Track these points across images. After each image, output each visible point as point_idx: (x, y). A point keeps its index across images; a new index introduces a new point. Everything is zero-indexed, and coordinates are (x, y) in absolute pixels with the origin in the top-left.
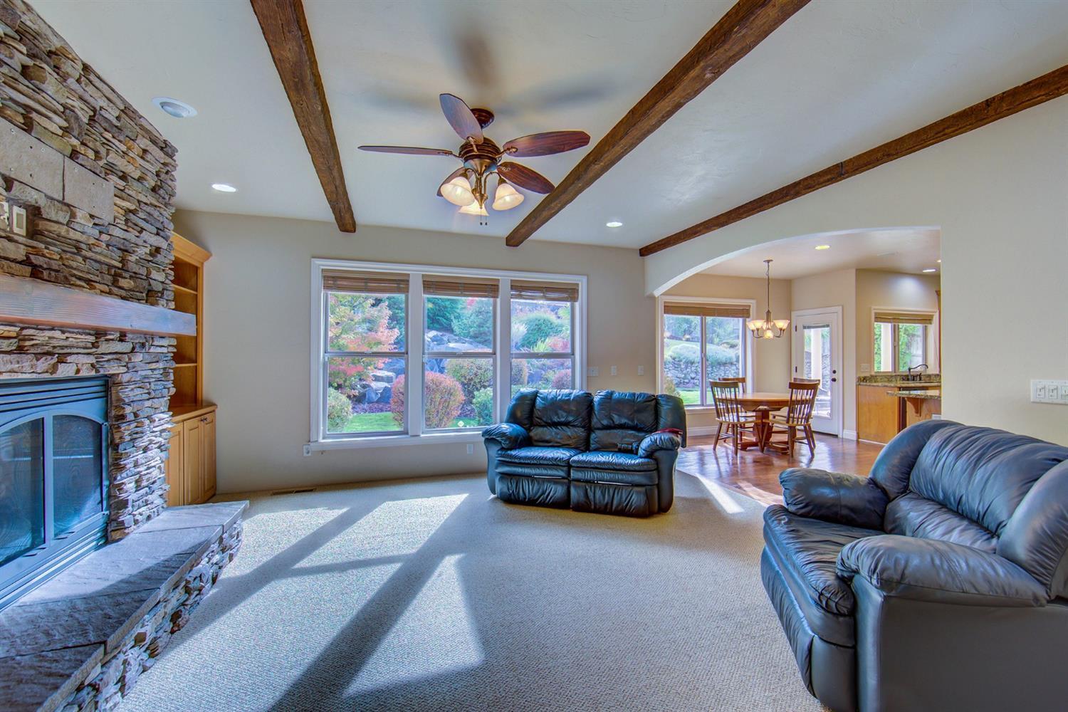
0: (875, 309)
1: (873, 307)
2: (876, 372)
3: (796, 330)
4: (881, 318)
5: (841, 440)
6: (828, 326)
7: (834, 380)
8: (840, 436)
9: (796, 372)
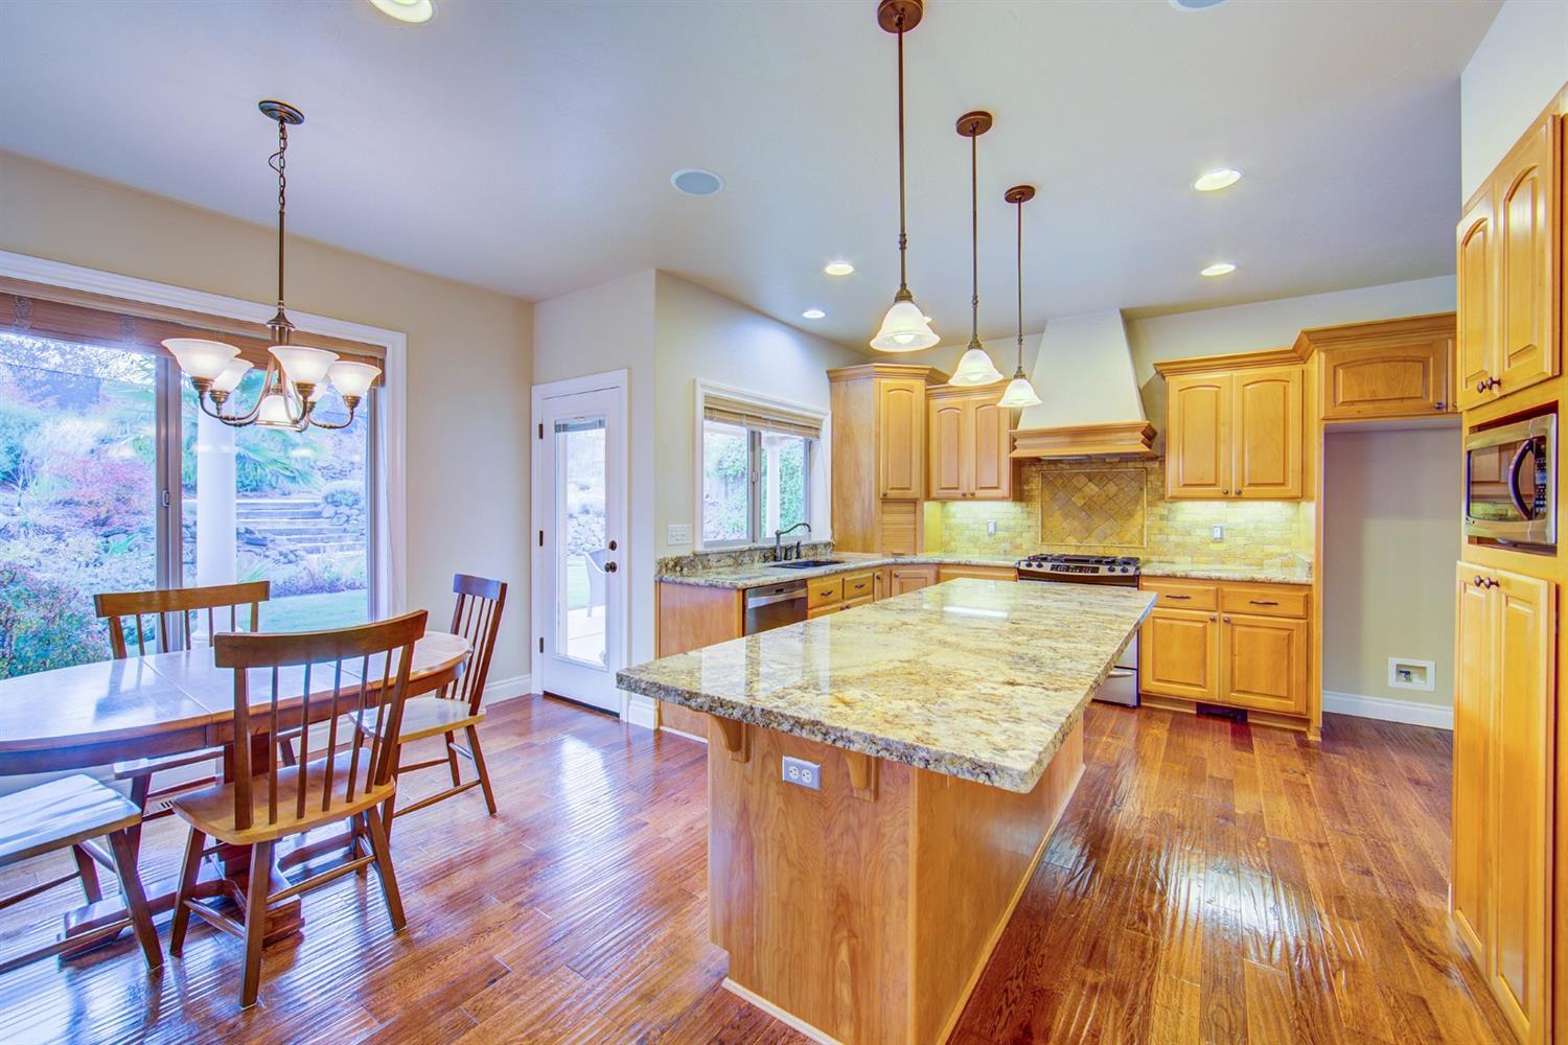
0: (703, 386)
1: (700, 380)
2: (708, 544)
3: (541, 436)
4: (717, 410)
5: (624, 727)
6: (601, 424)
7: (611, 567)
8: (623, 717)
9: (541, 544)
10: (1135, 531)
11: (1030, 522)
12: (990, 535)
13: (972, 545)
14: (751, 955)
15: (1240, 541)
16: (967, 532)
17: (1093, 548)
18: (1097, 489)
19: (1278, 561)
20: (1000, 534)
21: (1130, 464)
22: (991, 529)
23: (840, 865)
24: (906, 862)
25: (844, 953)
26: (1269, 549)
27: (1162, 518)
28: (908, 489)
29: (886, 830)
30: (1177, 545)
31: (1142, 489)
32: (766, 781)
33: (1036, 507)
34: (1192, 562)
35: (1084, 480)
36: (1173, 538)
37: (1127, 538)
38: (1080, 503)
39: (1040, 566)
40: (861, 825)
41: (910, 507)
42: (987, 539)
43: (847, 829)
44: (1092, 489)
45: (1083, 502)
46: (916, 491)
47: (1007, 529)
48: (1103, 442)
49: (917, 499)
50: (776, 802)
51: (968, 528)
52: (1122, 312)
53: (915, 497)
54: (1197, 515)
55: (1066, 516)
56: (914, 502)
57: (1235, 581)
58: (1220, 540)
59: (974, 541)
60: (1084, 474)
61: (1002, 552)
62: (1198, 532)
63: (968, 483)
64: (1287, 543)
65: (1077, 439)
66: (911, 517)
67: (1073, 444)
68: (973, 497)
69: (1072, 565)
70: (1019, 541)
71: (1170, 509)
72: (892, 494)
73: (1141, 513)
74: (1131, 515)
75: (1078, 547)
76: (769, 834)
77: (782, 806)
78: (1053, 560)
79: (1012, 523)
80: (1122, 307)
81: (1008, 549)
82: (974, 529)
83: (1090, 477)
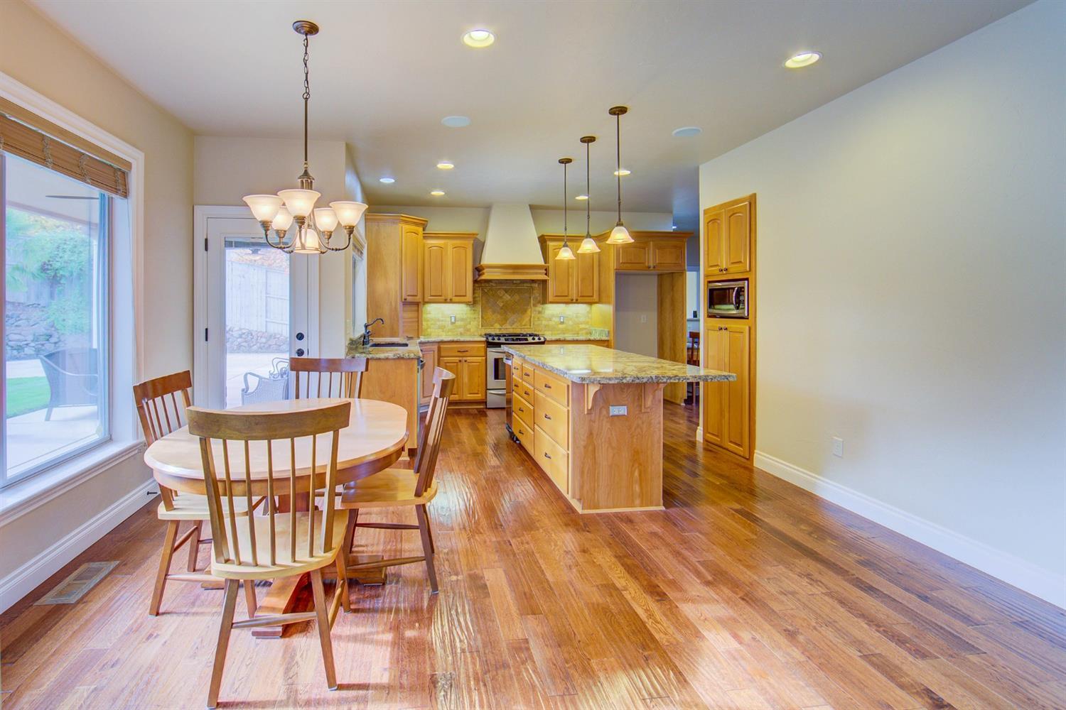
3: (206, 248)
7: (301, 353)
9: (207, 340)
10: (527, 319)
11: (476, 316)
12: (452, 323)
13: (440, 330)
14: (594, 494)
15: (570, 323)
16: (438, 323)
17: (509, 329)
18: (509, 297)
19: (584, 332)
20: (458, 323)
21: (525, 285)
22: (453, 320)
23: (635, 440)
24: (660, 430)
25: (636, 474)
26: (582, 326)
27: (540, 312)
28: (416, 296)
29: (653, 421)
30: (546, 326)
31: (530, 298)
32: (601, 418)
33: (479, 308)
34: (552, 334)
35: (503, 292)
36: (544, 322)
37: (523, 324)
38: (501, 305)
39: (499, 339)
40: (643, 423)
41: (415, 308)
42: (450, 327)
43: (638, 426)
44: (507, 297)
45: (502, 304)
46: (419, 299)
47: (462, 320)
48: (527, 273)
49: (420, 302)
50: (606, 426)
51: (439, 320)
52: (530, 205)
53: (418, 301)
54: (553, 310)
55: (494, 312)
56: (417, 304)
57: (583, 341)
58: (562, 323)
59: (442, 328)
60: (503, 289)
61: (459, 333)
62: (554, 319)
63: (449, 292)
64: (587, 323)
65: (516, 271)
66: (414, 314)
67: (514, 273)
68: (451, 302)
69: (515, 338)
70: (469, 327)
71: (543, 308)
72: (409, 299)
73: (530, 310)
74: (525, 311)
75: (500, 329)
76: (603, 440)
77: (609, 426)
78: (504, 336)
79: (465, 317)
80: (530, 203)
81: (462, 332)
82: (442, 321)
83: (506, 291)
